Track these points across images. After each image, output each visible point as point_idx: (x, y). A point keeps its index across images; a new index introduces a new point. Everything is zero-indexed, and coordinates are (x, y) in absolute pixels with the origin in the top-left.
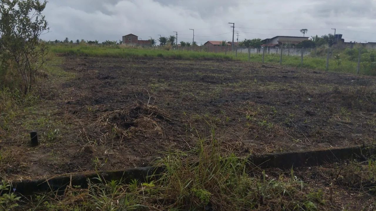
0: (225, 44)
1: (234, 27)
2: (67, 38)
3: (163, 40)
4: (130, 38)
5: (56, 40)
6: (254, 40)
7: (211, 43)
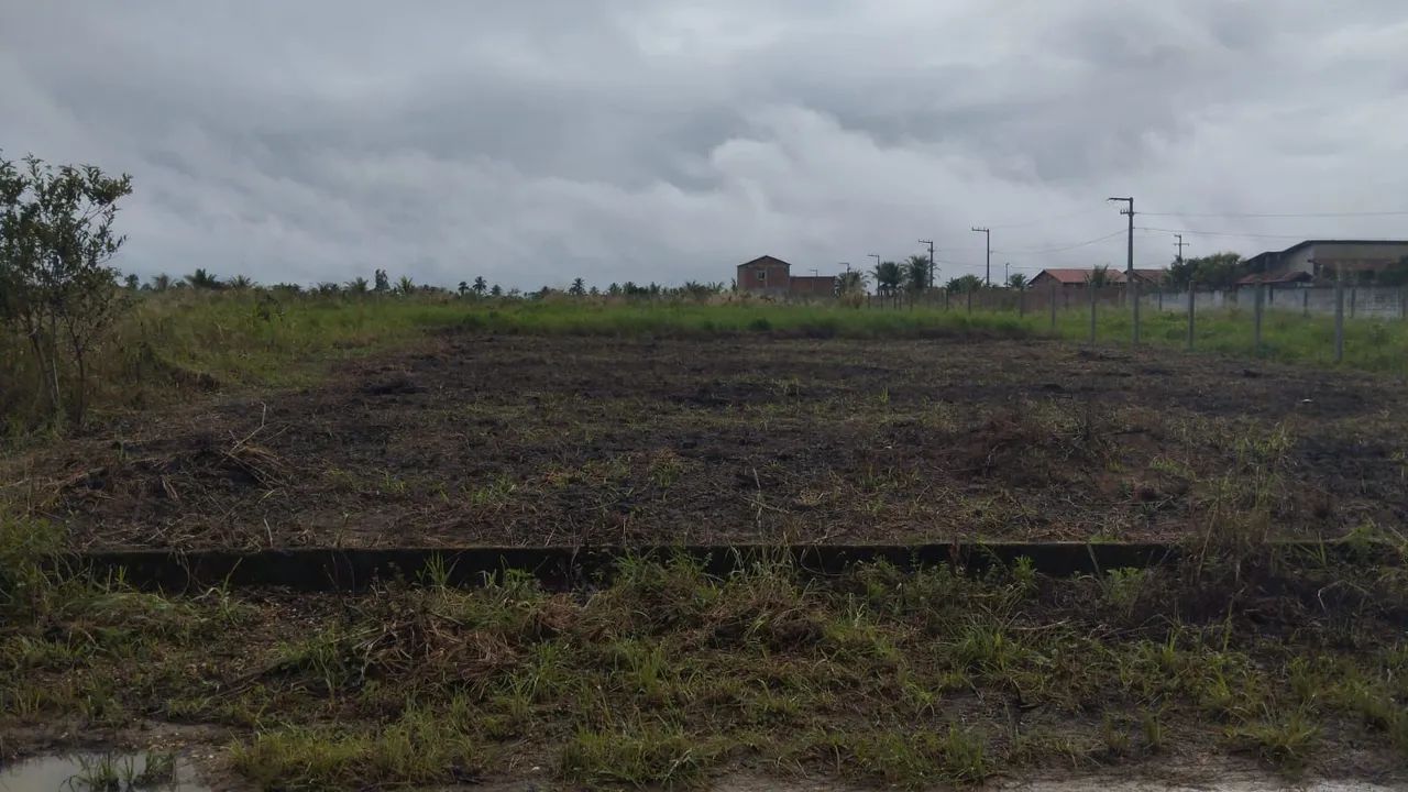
0: (1105, 281)
1: (1131, 214)
2: (579, 281)
3: (888, 273)
4: (764, 273)
5: (545, 288)
6: (1216, 260)
7: (1053, 277)
